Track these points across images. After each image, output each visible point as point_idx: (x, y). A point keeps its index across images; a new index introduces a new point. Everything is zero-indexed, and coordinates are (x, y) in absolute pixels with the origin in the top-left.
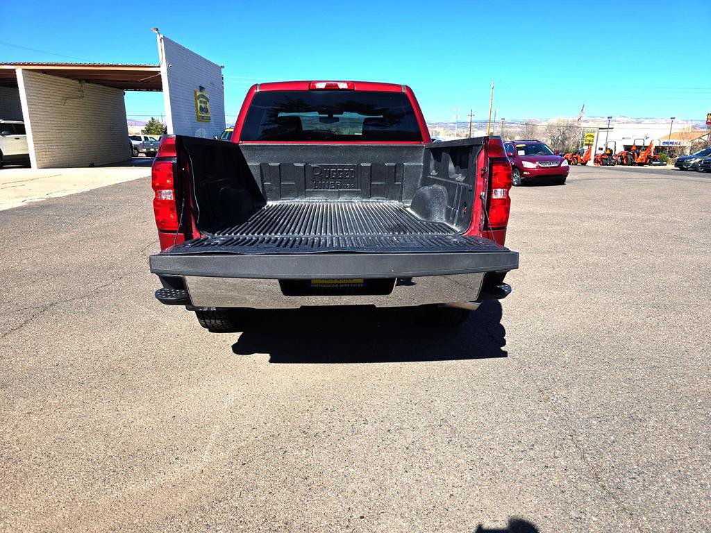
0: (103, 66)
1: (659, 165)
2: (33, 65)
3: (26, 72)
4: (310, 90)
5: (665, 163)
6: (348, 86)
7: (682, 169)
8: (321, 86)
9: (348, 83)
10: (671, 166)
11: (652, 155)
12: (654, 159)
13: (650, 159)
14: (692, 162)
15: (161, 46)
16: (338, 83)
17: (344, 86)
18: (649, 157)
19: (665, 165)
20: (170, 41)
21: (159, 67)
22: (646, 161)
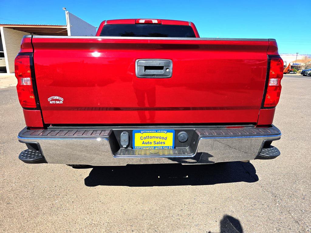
0: (40, 26)
1: (293, 74)
2: (8, 25)
3: (5, 28)
4: (136, 24)
5: (296, 73)
6: (158, 21)
7: (304, 75)
8: (142, 21)
9: (158, 20)
10: (298, 74)
11: (290, 69)
12: (291, 71)
13: (289, 71)
14: (309, 72)
15: (67, 16)
16: (152, 20)
17: (156, 22)
18: (288, 70)
19: (296, 74)
20: (72, 14)
21: (67, 26)
22: (287, 72)
